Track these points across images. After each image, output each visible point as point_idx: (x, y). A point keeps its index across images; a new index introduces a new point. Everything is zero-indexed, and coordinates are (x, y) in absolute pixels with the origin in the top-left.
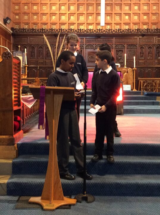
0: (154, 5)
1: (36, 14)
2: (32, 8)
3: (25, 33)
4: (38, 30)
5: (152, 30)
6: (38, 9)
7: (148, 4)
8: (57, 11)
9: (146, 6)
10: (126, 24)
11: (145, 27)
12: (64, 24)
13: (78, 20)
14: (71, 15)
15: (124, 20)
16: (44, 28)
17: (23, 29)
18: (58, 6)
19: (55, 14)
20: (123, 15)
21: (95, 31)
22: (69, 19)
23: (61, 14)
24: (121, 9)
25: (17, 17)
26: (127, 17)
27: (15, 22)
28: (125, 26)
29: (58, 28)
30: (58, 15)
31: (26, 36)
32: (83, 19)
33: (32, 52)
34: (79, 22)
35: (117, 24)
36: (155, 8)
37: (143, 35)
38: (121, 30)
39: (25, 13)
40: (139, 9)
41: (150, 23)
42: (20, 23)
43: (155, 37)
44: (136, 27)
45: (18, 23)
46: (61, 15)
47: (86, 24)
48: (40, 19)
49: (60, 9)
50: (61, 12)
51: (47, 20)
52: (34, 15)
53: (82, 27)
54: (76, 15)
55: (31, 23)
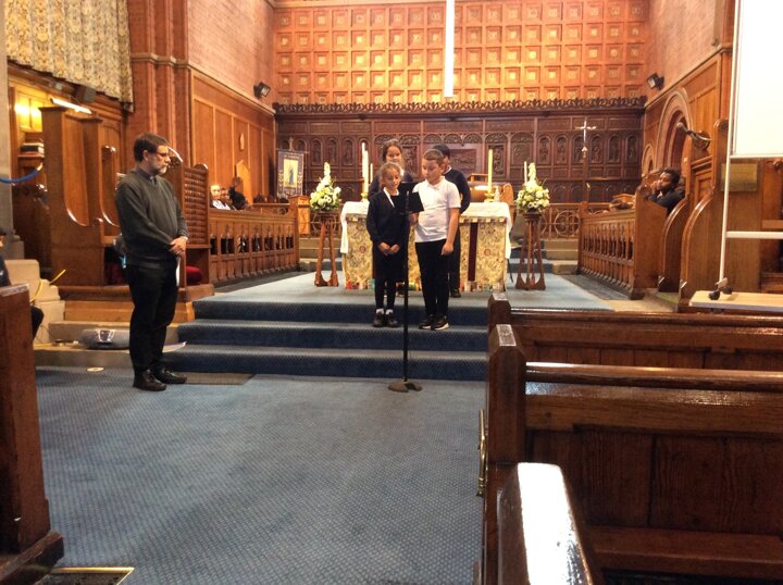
0: (572, 49)
1: (324, 73)
2: (316, 62)
3: (302, 114)
4: (326, 107)
5: (566, 103)
6: (327, 63)
7: (558, 47)
8: (365, 66)
9: (553, 50)
10: (509, 90)
11: (552, 96)
12: (379, 93)
13: (409, 85)
14: (394, 75)
15: (506, 82)
16: (339, 103)
17: (298, 106)
18: (368, 54)
19: (361, 73)
20: (503, 71)
21: (443, 106)
22: (391, 82)
23: (374, 73)
24: (500, 58)
25: (286, 81)
26: (513, 76)
27: (281, 90)
28: (507, 94)
29: (368, 101)
30: (368, 75)
31: (304, 118)
32: (420, 81)
33: (314, 152)
34: (413, 87)
35: (491, 91)
36: (573, 54)
37: (546, 114)
38: (498, 102)
39: (301, 73)
40: (539, 58)
41: (562, 88)
42: (291, 93)
43: (571, 117)
44: (532, 97)
45: (289, 94)
46: (375, 75)
47: (425, 91)
48: (331, 85)
49: (372, 62)
50: (375, 68)
51: (346, 85)
52: (321, 76)
53: (417, 99)
54: (405, 73)
55: (313, 93)
